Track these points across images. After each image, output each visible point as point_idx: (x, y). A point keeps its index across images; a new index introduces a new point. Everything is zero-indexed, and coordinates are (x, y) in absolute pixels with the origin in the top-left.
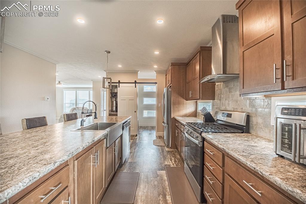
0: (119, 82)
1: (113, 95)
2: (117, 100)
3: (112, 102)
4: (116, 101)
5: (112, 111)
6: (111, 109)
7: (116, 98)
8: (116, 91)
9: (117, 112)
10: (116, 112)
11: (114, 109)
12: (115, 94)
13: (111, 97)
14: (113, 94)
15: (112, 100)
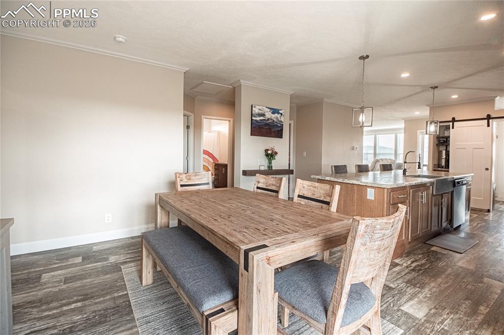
0: (454, 120)
1: (442, 141)
2: (448, 150)
3: (440, 153)
4: (446, 150)
5: (439, 166)
6: (437, 163)
7: (447, 146)
8: (446, 134)
9: (448, 168)
10: (445, 168)
11: (443, 163)
12: (445, 139)
13: (437, 145)
14: (441, 139)
15: (438, 148)
